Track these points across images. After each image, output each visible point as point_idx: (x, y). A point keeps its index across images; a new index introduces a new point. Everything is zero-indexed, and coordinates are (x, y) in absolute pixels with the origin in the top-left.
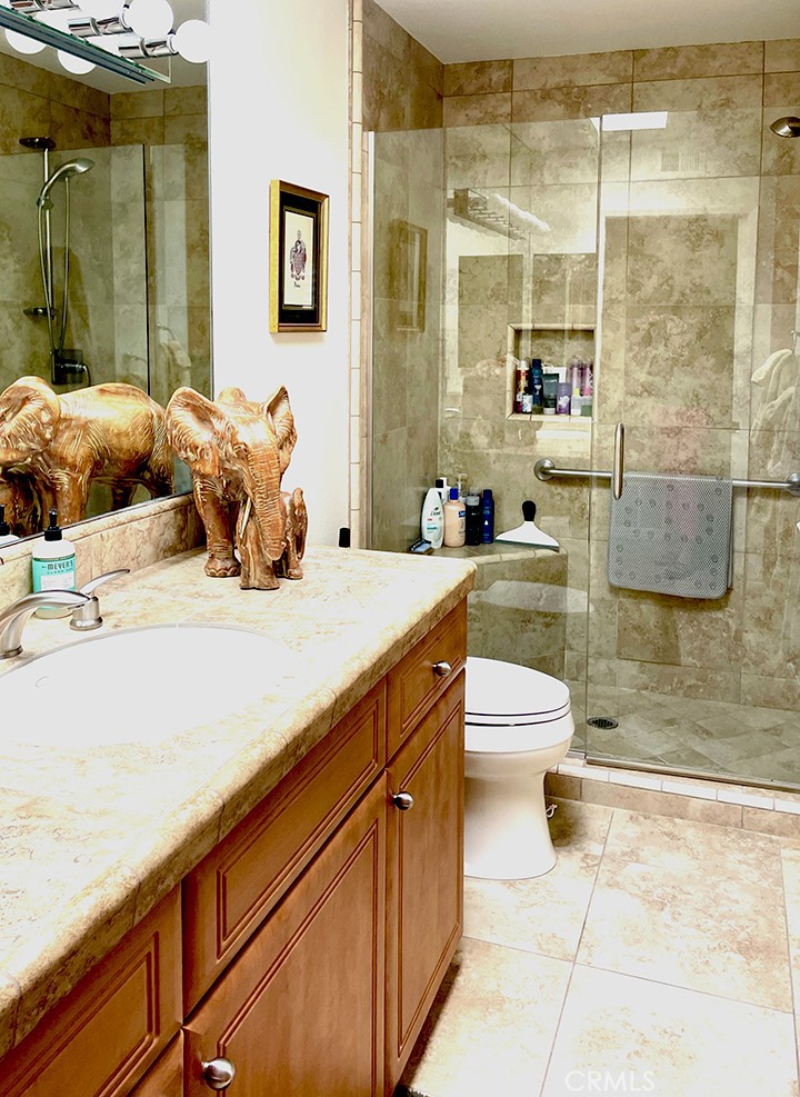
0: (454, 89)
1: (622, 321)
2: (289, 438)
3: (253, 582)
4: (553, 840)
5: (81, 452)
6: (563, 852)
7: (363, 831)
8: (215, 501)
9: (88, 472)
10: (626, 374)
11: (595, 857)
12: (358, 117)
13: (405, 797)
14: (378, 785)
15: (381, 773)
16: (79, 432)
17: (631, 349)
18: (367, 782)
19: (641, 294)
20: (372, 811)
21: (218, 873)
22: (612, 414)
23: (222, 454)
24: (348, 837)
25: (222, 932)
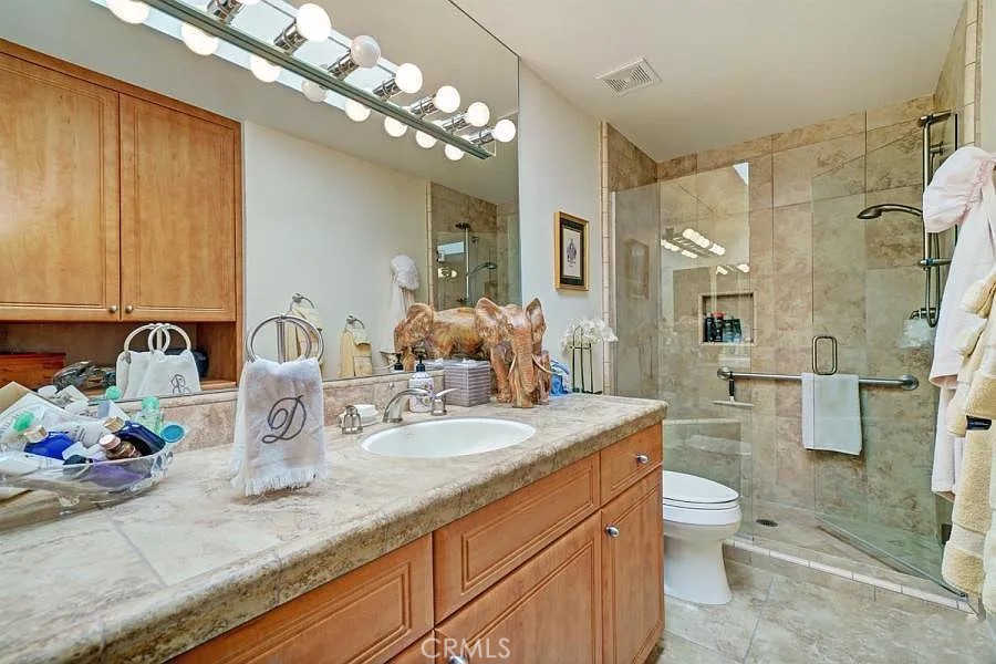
0: (663, 174)
1: (772, 287)
2: (541, 326)
3: (519, 404)
4: (730, 585)
5: (446, 339)
6: (737, 594)
7: (581, 542)
8: (501, 361)
9: (449, 350)
10: (776, 317)
11: (760, 601)
12: (605, 184)
13: (614, 529)
14: (595, 517)
15: (597, 511)
16: (445, 330)
17: (777, 303)
18: (585, 513)
19: (783, 271)
20: (590, 534)
21: (462, 538)
22: (767, 341)
23: (501, 332)
24: (570, 543)
25: (466, 576)
